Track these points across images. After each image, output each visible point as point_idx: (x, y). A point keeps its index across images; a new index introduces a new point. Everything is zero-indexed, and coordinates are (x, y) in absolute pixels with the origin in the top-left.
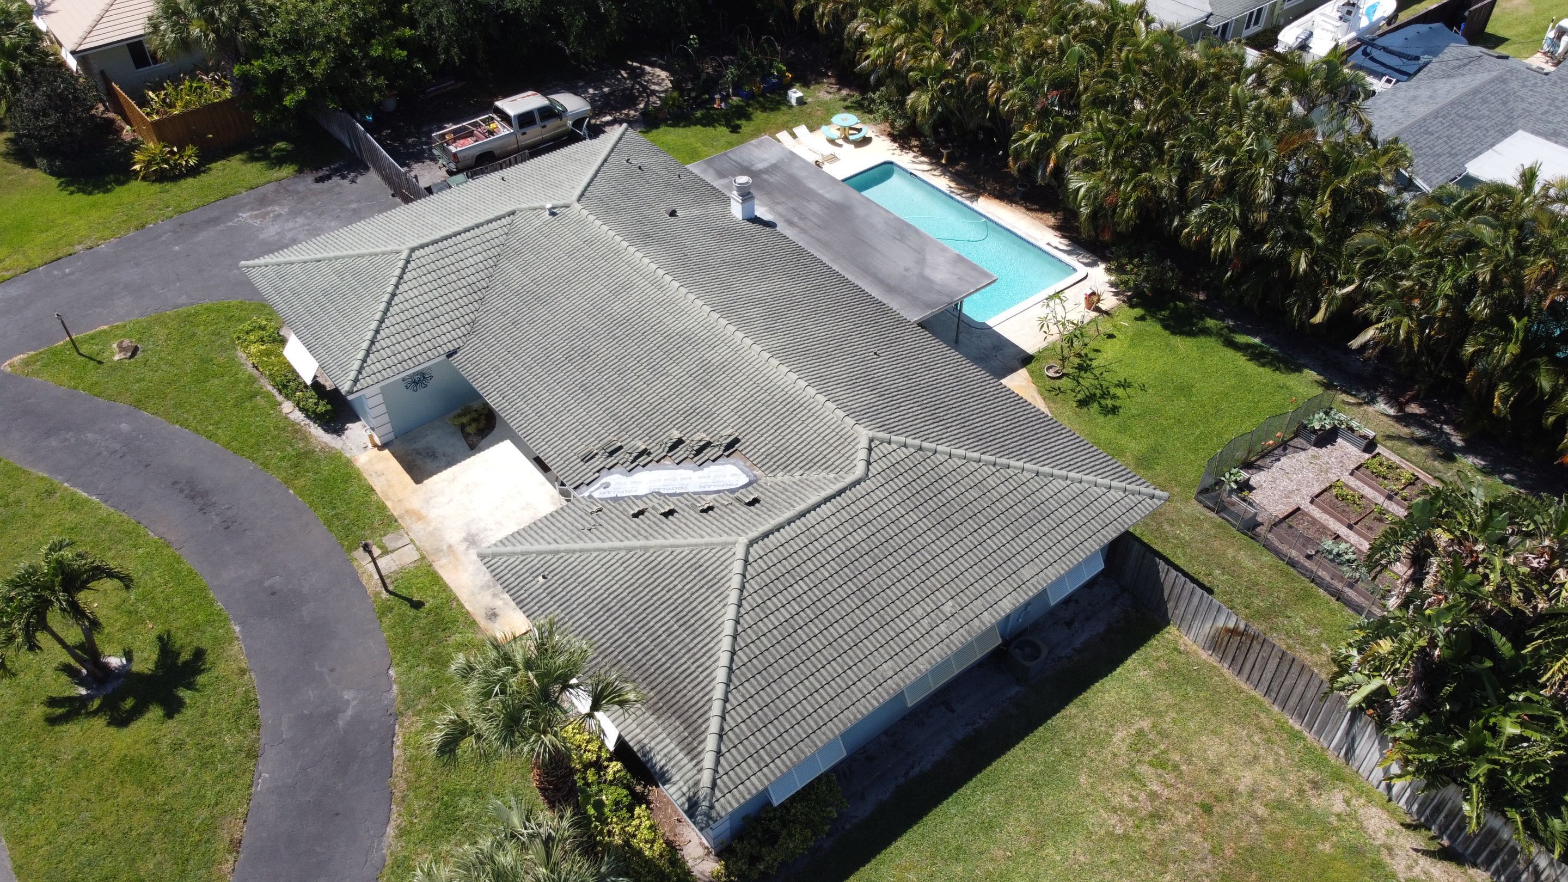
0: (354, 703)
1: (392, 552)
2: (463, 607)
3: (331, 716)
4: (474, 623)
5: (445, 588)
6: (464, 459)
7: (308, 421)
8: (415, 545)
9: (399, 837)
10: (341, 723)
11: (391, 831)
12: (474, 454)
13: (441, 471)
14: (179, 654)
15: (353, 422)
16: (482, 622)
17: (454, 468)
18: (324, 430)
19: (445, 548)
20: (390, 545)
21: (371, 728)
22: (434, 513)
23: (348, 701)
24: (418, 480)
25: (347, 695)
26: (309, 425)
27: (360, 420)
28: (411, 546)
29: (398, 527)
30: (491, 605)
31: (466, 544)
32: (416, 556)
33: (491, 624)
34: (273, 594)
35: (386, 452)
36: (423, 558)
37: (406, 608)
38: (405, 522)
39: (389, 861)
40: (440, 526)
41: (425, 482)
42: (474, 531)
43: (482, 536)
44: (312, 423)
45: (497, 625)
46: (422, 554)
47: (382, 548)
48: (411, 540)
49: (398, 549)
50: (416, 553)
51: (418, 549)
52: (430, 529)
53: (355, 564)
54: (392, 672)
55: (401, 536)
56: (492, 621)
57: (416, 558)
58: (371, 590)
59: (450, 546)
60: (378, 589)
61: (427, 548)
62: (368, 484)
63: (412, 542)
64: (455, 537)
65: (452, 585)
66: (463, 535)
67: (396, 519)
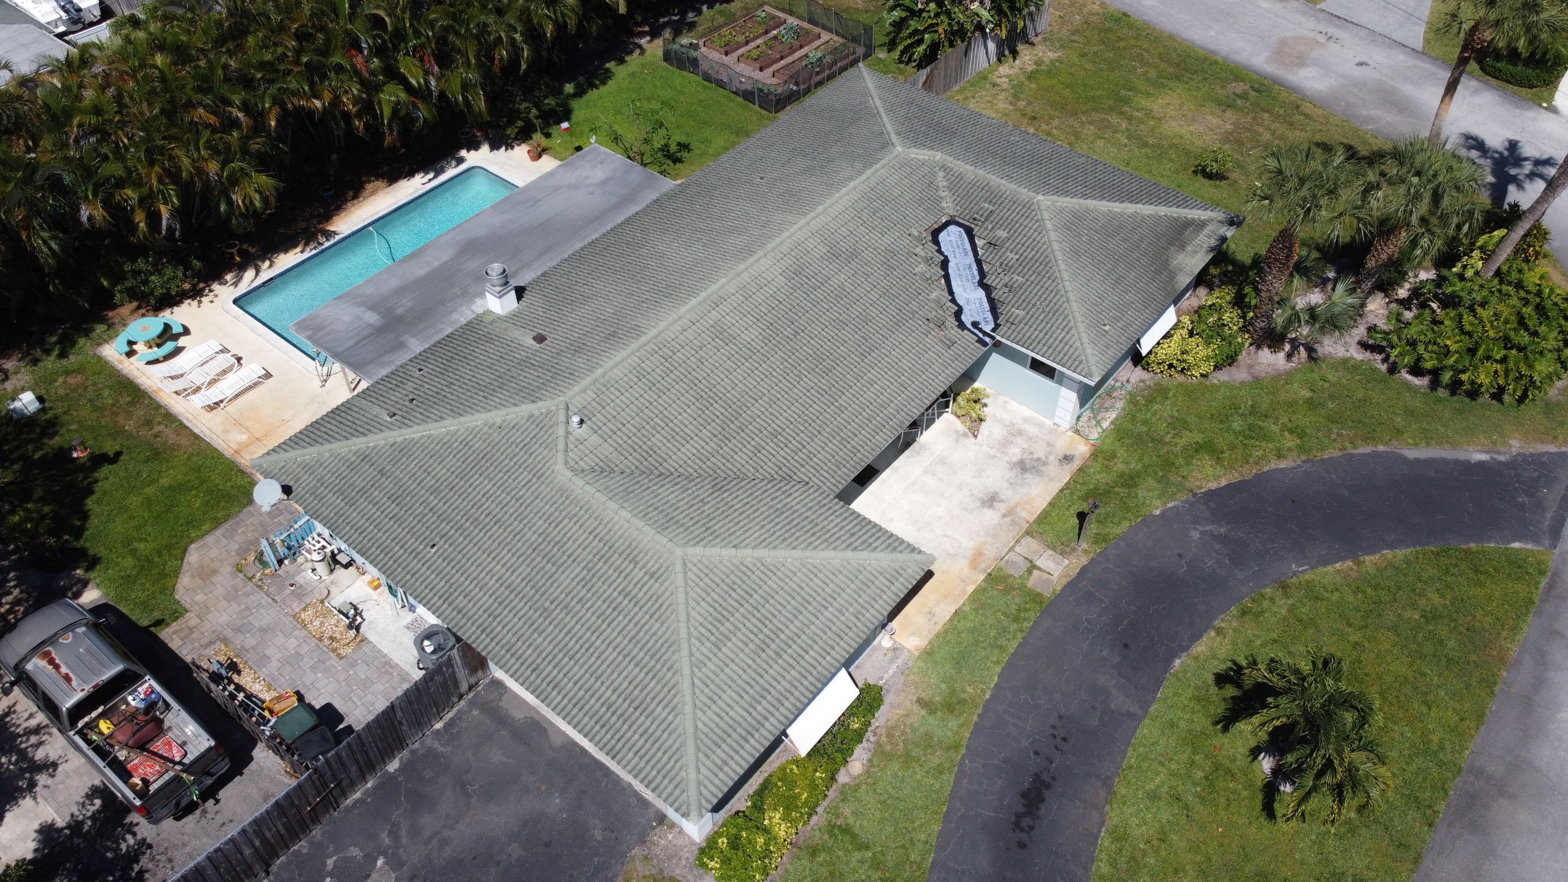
0: (1201, 529)
1: (1031, 562)
3: (1223, 539)
4: (1081, 470)
5: (1053, 506)
7: (869, 734)
8: (1013, 546)
9: (1285, 457)
10: (1223, 530)
11: (1283, 464)
14: (1232, 698)
16: (1076, 465)
18: (878, 707)
19: (1008, 519)
20: (1024, 565)
21: (1214, 506)
22: (968, 544)
23: (1201, 533)
25: (1196, 535)
28: (1018, 549)
29: (998, 569)
30: (1057, 463)
31: (996, 505)
32: (1030, 541)
33: (1076, 457)
34: (1126, 646)
36: (1028, 533)
37: (1091, 525)
38: (988, 564)
39: (1303, 457)
40: (982, 533)
42: (979, 504)
43: (981, 495)
44: (871, 728)
45: (1076, 453)
46: (1022, 537)
47: (1029, 572)
48: (1009, 551)
49: (1025, 558)
50: (1023, 541)
51: (1018, 541)
52: (989, 540)
53: (1059, 588)
54: (1158, 512)
55: (1007, 562)
56: (1073, 456)
57: (1029, 539)
58: (1084, 560)
59: (1004, 516)
60: (1080, 553)
61: (1014, 534)
62: (951, 620)
63: (1012, 549)
64: (991, 517)
65: (1049, 499)
66: (986, 510)
67: (990, 574)
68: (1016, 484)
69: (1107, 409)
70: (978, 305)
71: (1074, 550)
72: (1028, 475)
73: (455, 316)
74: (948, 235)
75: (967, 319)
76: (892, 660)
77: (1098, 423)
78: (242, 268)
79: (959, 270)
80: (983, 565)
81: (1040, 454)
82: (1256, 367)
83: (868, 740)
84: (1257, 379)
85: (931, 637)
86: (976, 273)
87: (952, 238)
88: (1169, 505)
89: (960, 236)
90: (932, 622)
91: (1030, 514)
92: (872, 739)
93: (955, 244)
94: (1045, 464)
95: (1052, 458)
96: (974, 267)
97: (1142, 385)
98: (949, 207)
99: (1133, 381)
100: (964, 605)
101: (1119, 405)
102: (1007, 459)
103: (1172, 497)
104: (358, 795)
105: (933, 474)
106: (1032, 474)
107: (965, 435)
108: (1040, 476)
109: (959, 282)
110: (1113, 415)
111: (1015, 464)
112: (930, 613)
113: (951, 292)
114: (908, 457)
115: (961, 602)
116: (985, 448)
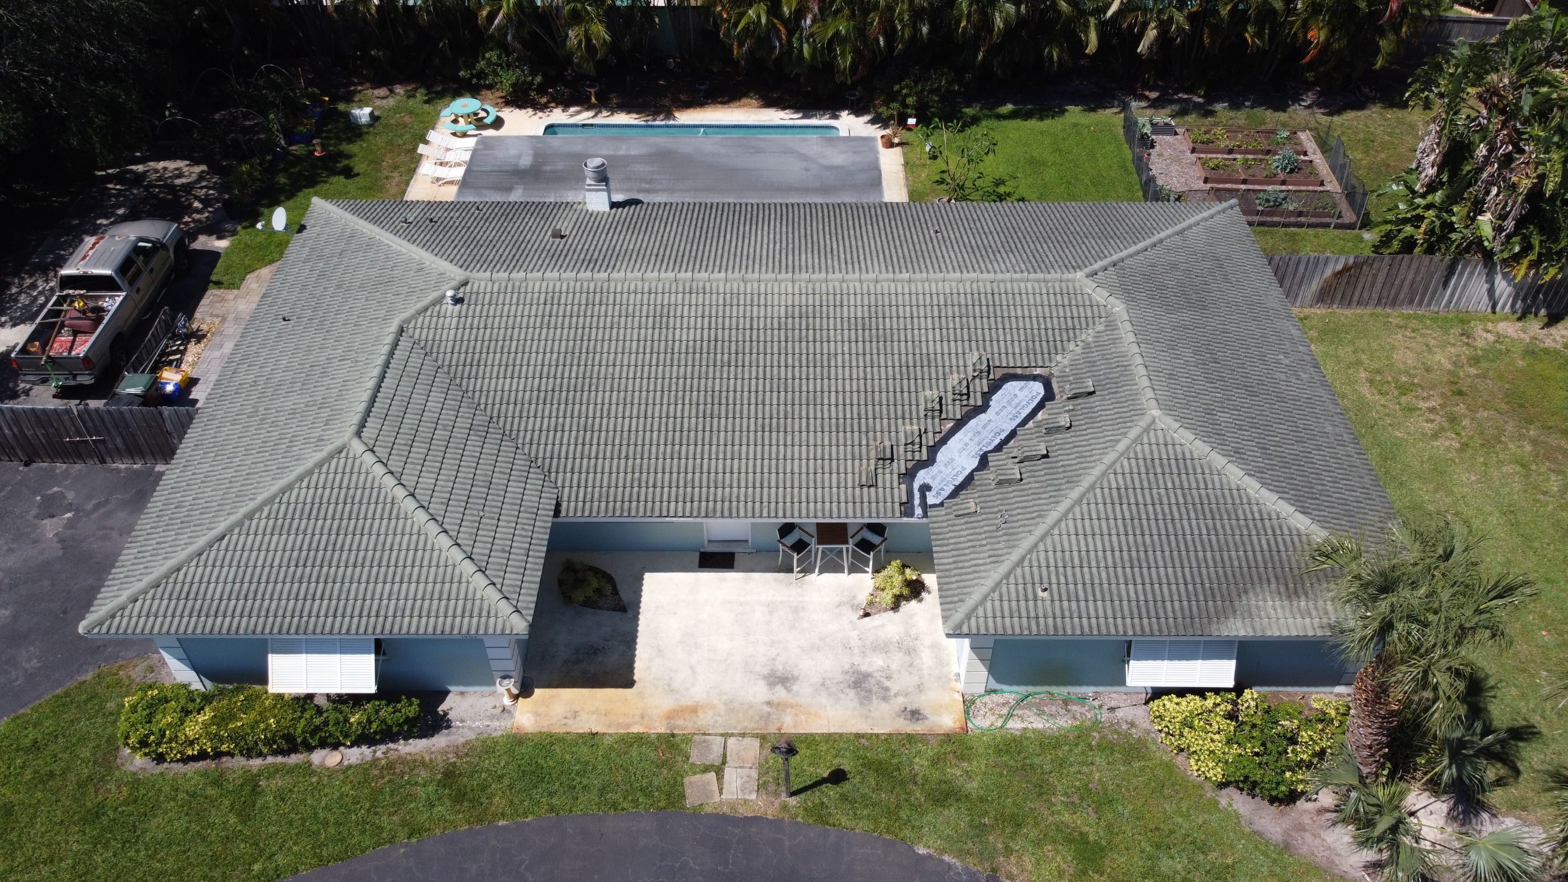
1: (724, 762)
2: (877, 735)
4: (911, 736)
5: (829, 738)
6: (637, 625)
7: (383, 748)
8: (732, 735)
12: (636, 614)
13: (634, 656)
15: (442, 700)
16: (914, 728)
17: (639, 640)
18: (420, 737)
19: (766, 709)
20: (714, 757)
22: (698, 693)
24: (627, 682)
26: (388, 750)
27: (447, 693)
28: (731, 741)
29: (688, 739)
30: (897, 709)
31: (779, 688)
32: (753, 745)
33: (926, 722)
35: (538, 692)
36: (763, 738)
37: (832, 791)
38: (684, 726)
40: (725, 698)
41: (635, 678)
42: (765, 671)
43: (780, 667)
44: (391, 745)
45: (932, 718)
46: (756, 736)
47: (706, 769)
48: (722, 735)
49: (725, 756)
50: (747, 740)
51: (743, 735)
52: (722, 708)
53: (709, 809)
54: (922, 851)
55: (705, 741)
56: (925, 718)
57: (756, 743)
58: (771, 813)
59: (769, 703)
60: (777, 803)
61: (750, 726)
62: (581, 735)
63: (726, 736)
64: (758, 693)
65: (833, 730)
66: (762, 683)
67: (673, 735)
68: (828, 689)
69: (1041, 713)
70: (954, 472)
71: (777, 794)
72: (852, 693)
73: (570, 193)
74: (1021, 389)
75: (922, 477)
76: (492, 717)
77: (1010, 716)
78: (589, 107)
79: (984, 427)
80: (680, 722)
81: (894, 687)
82: (1308, 837)
83: (375, 752)
84: (1286, 847)
85: (544, 730)
86: (997, 442)
87: (1021, 395)
88: (946, 858)
89: (1032, 399)
90: (564, 721)
91: (791, 724)
92: (379, 754)
93: (1016, 401)
94: (885, 699)
95: (901, 700)
96: (1003, 436)
97: (1124, 727)
98: (1061, 363)
99: (1119, 714)
100: (610, 735)
101: (1064, 722)
102: (857, 660)
103: (961, 854)
104: (123, 466)
105: (771, 613)
106: (857, 694)
107: (854, 607)
108: (861, 703)
109: (967, 439)
110: (1038, 724)
111: (857, 672)
112: (576, 712)
113: (944, 441)
114: (775, 580)
115: (611, 731)
116: (854, 634)
